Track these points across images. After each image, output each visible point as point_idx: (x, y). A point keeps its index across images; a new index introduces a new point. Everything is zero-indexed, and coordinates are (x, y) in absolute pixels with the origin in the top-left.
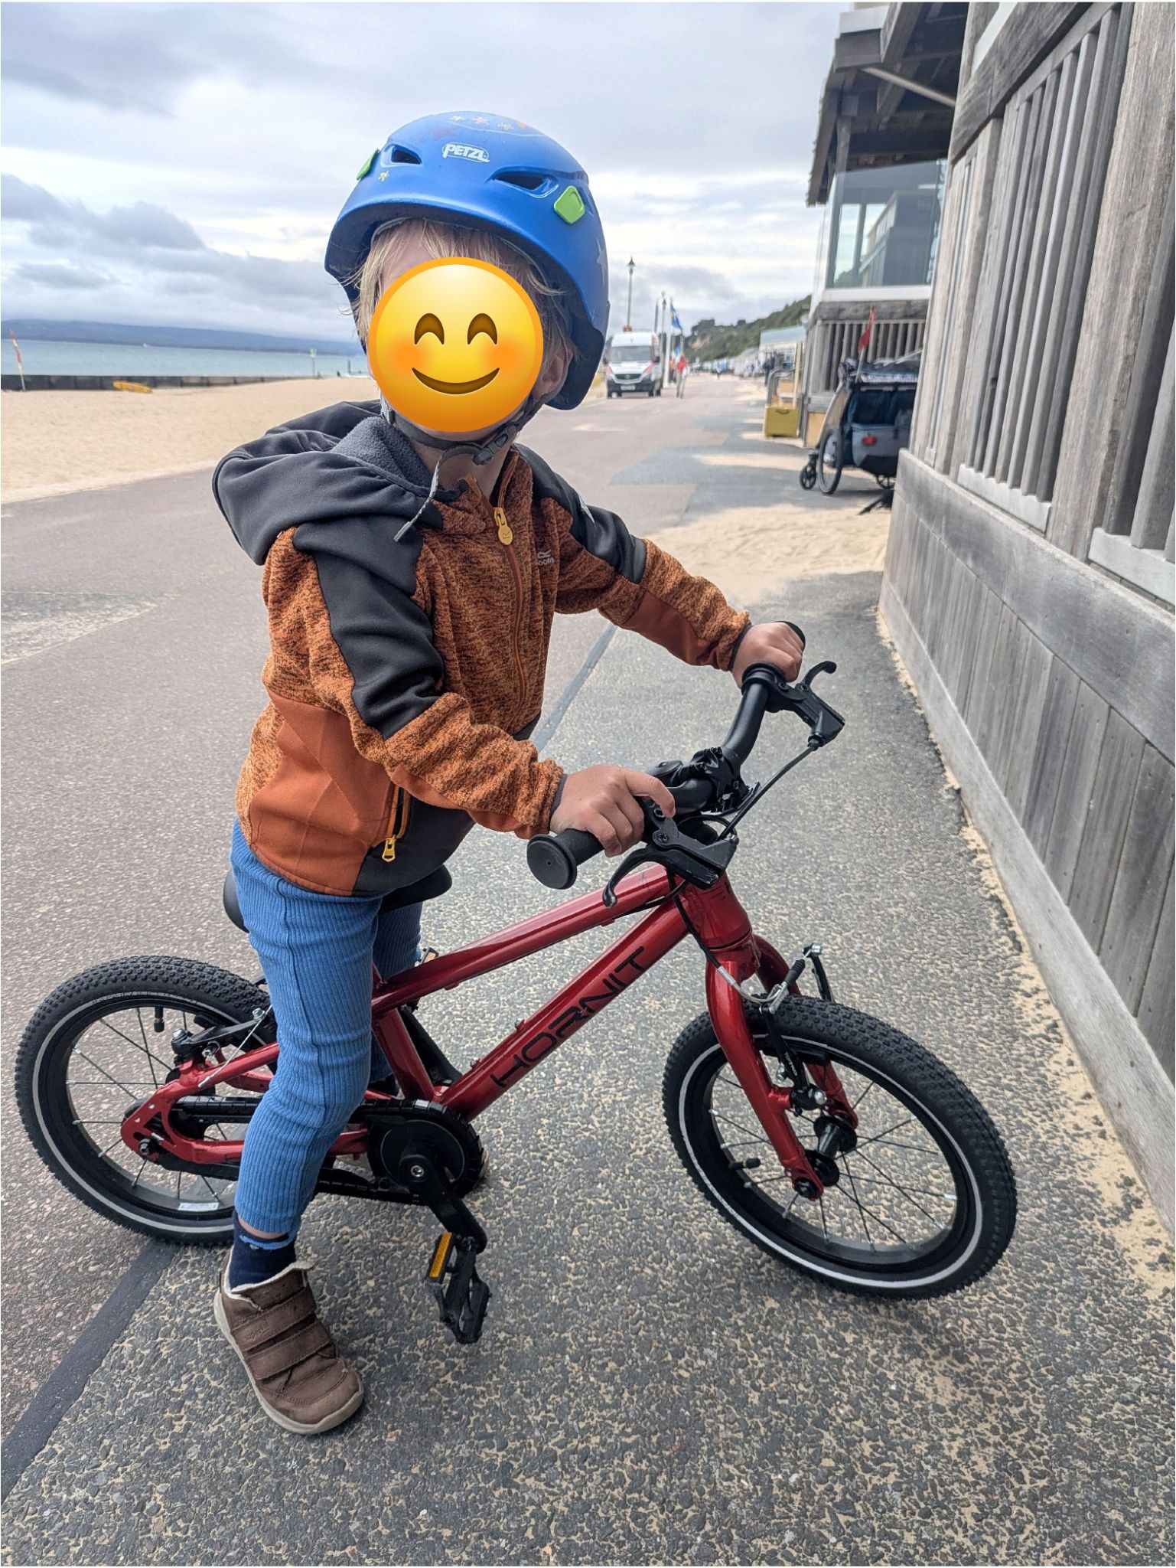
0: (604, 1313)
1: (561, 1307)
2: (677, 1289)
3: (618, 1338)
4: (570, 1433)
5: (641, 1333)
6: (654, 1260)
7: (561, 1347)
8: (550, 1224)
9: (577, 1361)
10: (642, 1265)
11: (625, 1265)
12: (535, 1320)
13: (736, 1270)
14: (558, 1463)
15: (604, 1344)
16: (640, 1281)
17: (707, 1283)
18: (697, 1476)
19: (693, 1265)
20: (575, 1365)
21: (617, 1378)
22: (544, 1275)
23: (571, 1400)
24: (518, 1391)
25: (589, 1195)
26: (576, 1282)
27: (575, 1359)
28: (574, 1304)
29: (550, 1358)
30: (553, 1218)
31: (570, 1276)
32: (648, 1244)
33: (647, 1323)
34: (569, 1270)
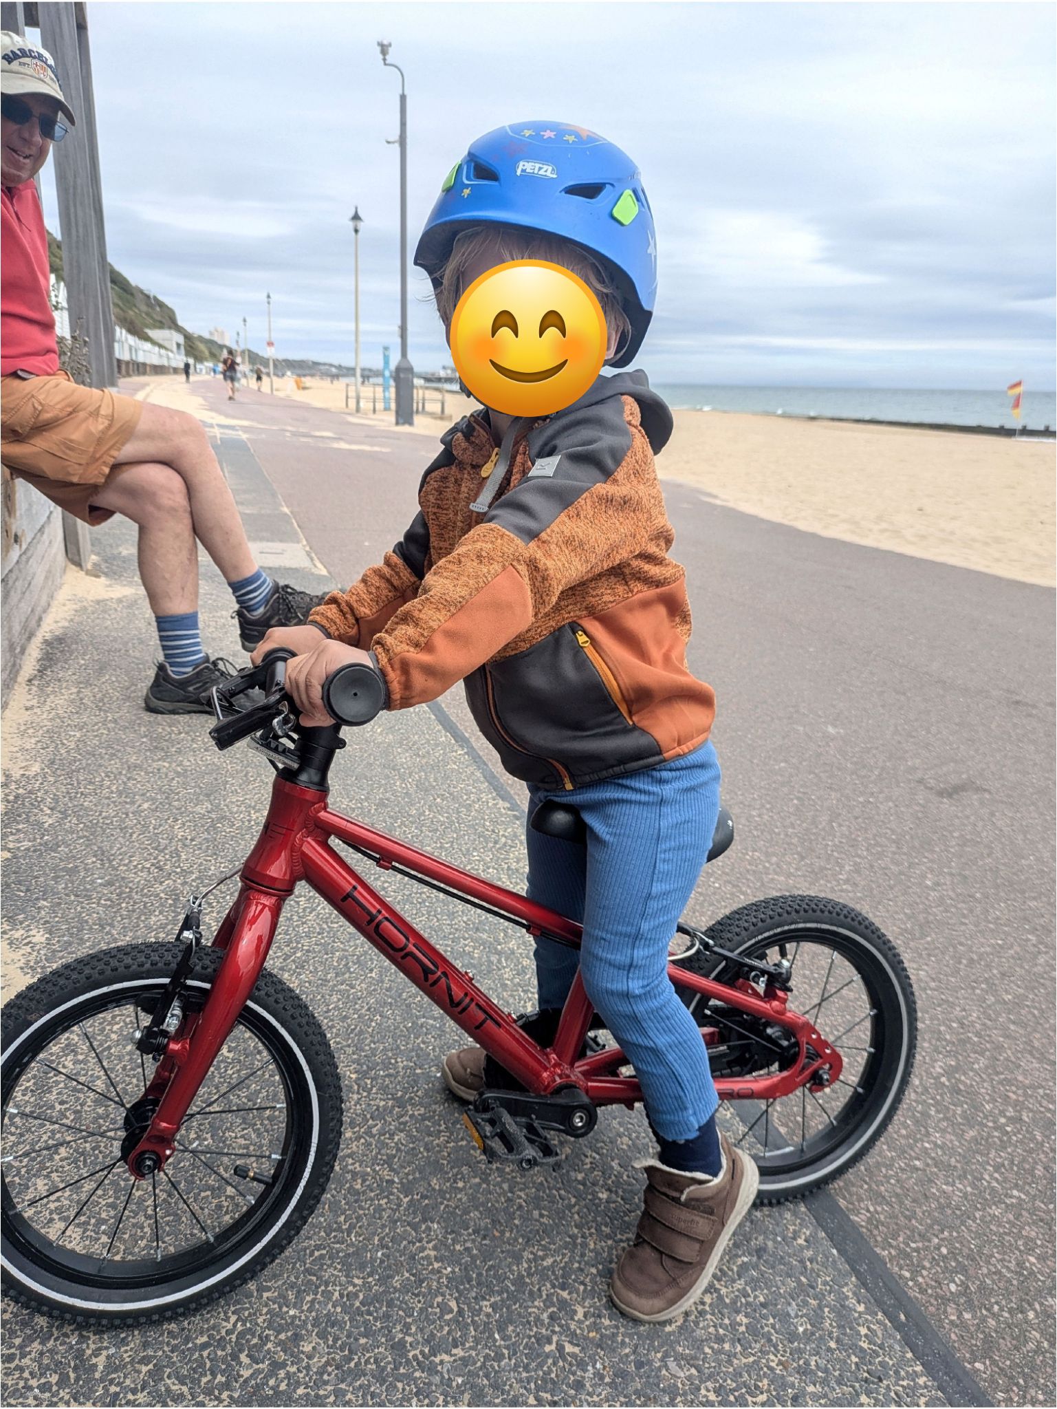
0: (384, 1226)
1: (424, 1220)
2: (321, 1269)
3: (361, 1208)
4: (369, 1133)
5: (342, 1218)
6: (356, 1296)
7: (407, 1189)
8: (486, 1306)
9: (388, 1181)
10: (367, 1286)
11: (383, 1280)
12: (442, 1203)
13: (265, 1310)
14: (368, 1116)
15: (372, 1200)
16: (362, 1267)
17: (292, 1286)
18: (267, 1131)
19: (313, 1302)
20: (387, 1178)
21: (349, 1176)
22: (458, 1247)
23: (379, 1153)
24: (422, 1149)
25: (465, 1361)
26: (423, 1249)
27: (391, 1182)
28: (415, 1227)
29: (411, 1177)
30: (488, 1315)
31: (433, 1253)
32: (370, 1313)
33: (340, 1227)
34: (436, 1259)
